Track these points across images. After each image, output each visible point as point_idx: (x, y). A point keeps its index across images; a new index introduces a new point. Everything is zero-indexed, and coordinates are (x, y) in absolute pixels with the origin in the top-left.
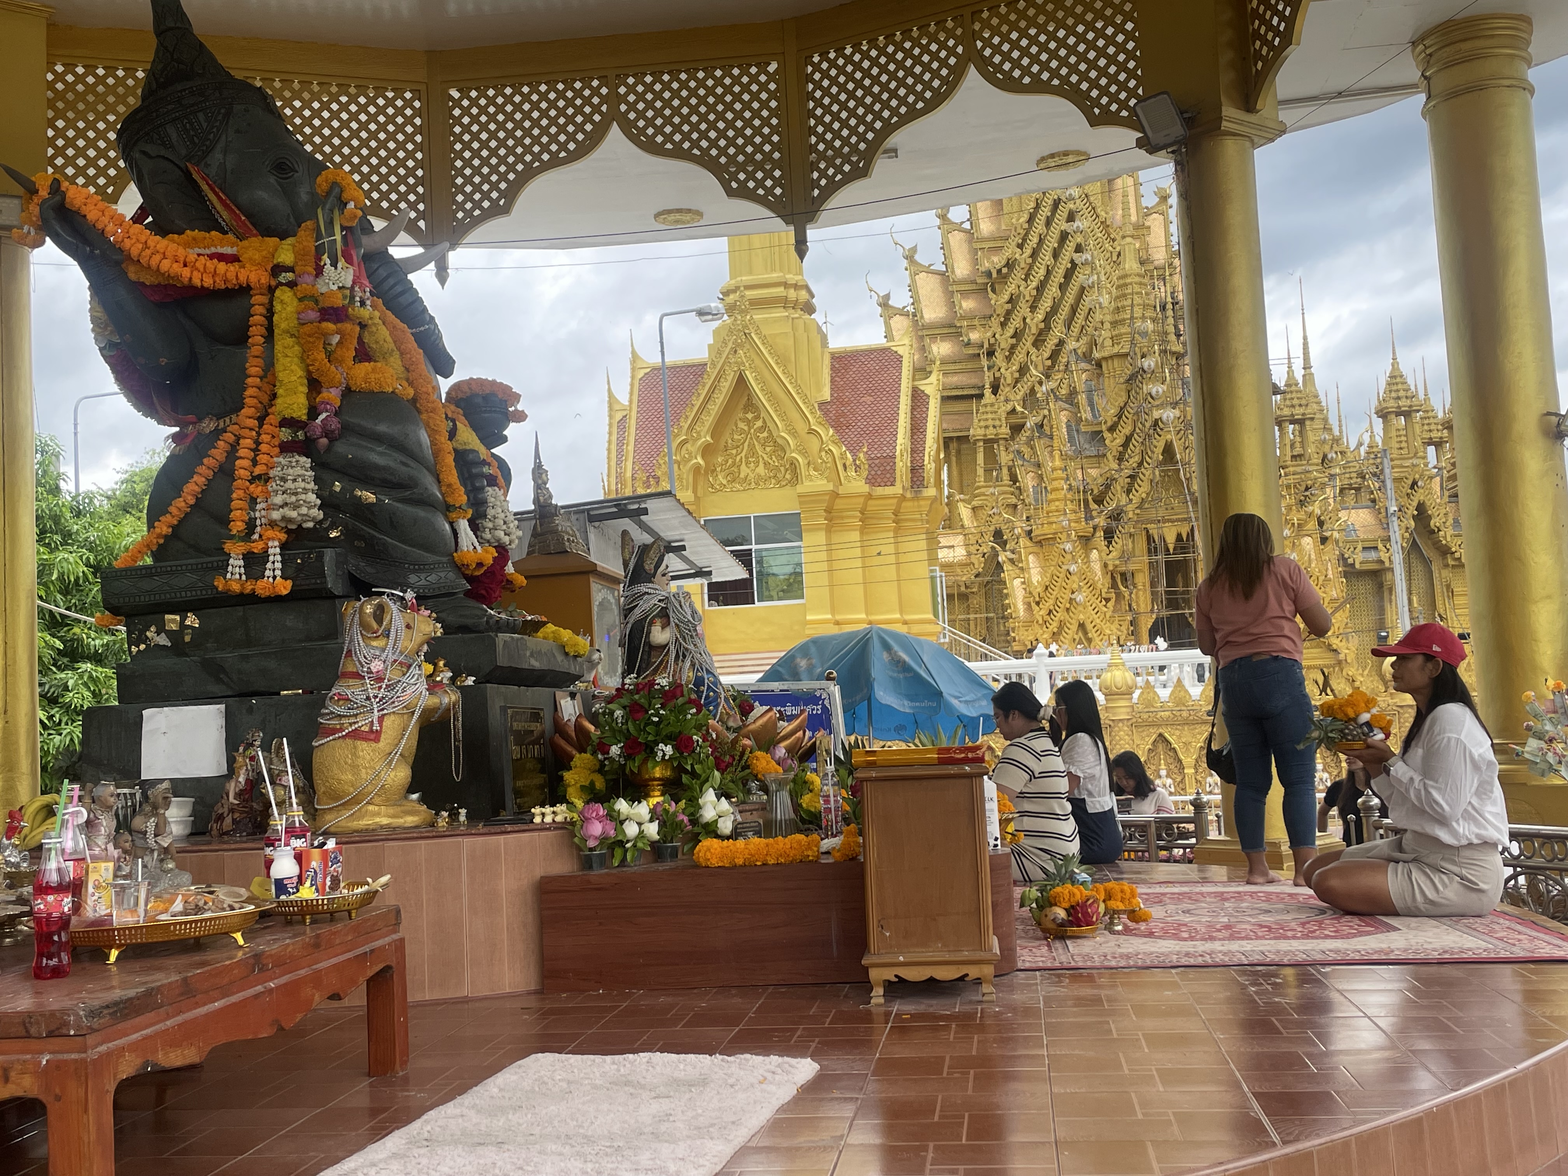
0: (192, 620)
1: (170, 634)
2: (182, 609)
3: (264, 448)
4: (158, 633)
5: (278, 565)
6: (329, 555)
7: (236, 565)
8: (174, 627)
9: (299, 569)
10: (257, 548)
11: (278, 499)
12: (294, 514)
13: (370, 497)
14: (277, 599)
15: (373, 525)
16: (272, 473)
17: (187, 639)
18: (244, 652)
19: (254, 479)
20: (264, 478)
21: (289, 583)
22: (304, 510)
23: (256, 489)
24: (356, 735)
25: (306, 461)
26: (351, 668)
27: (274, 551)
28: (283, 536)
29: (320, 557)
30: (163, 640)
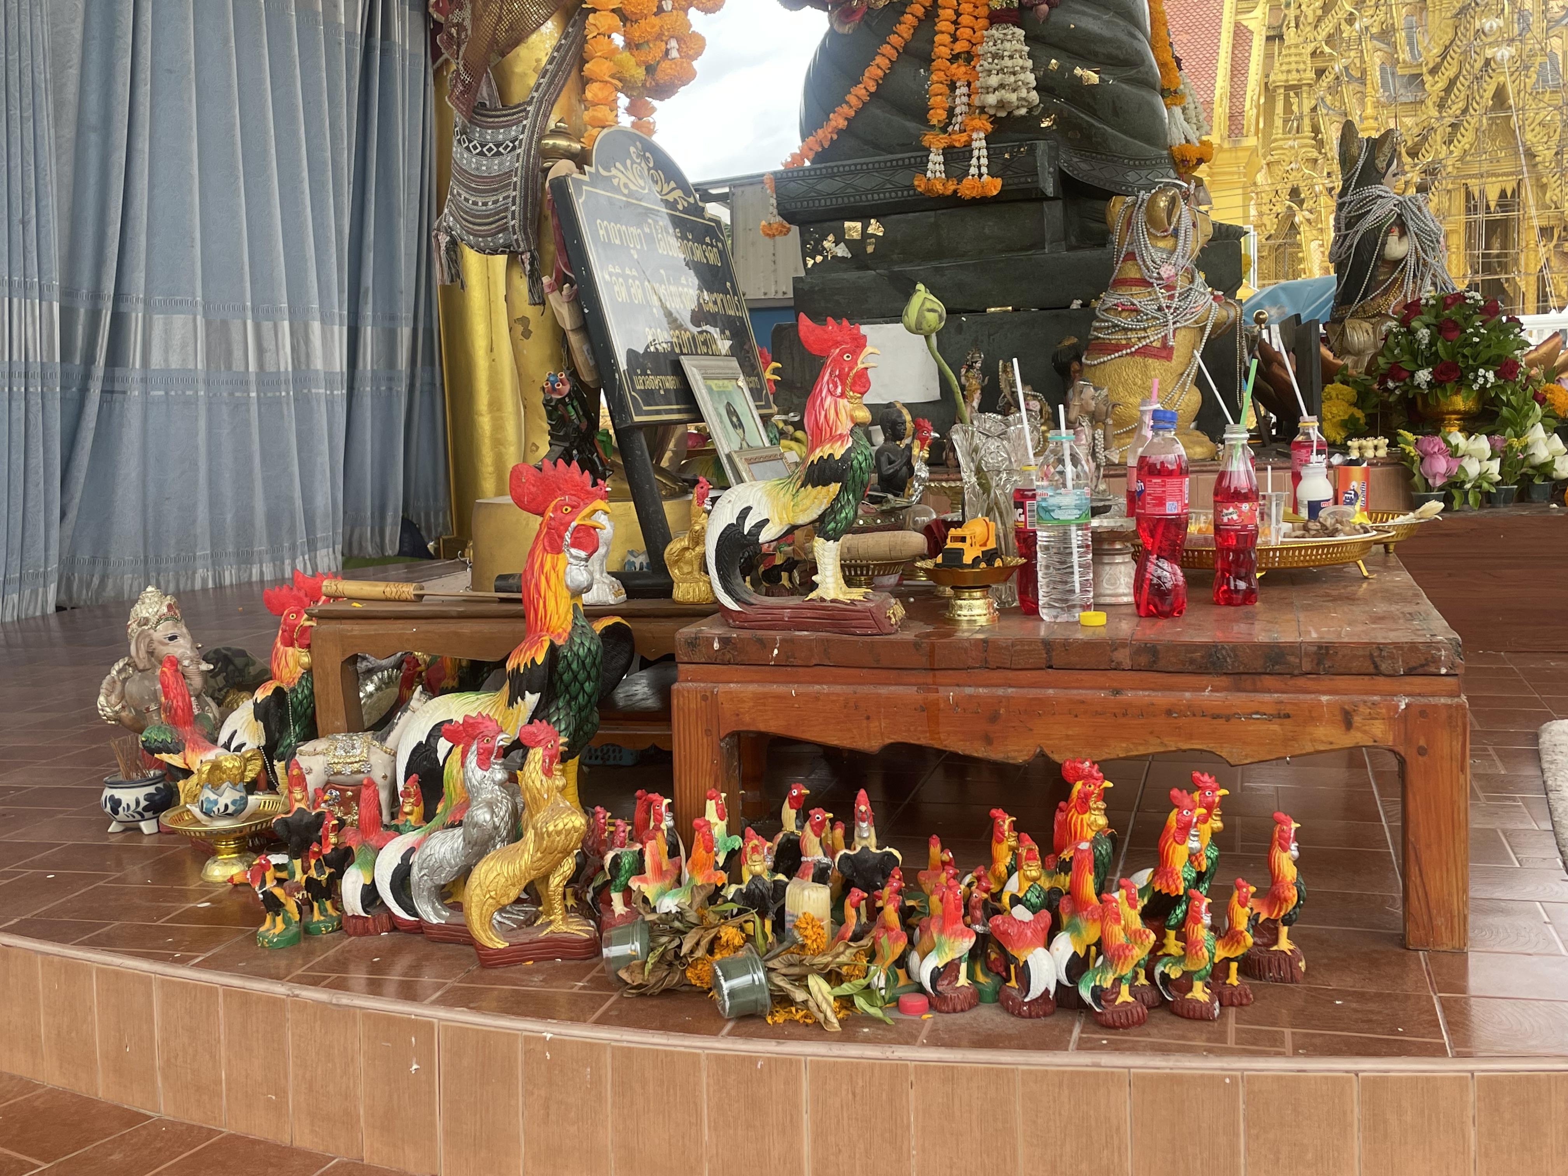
0: (875, 228)
1: (850, 244)
2: (863, 215)
3: (965, 20)
4: (837, 243)
5: (984, 161)
6: (1042, 146)
7: (936, 162)
8: (856, 235)
9: (1007, 165)
10: (960, 140)
11: (994, 81)
12: (1013, 97)
13: (1092, 77)
14: (982, 202)
15: (1093, 112)
16: (980, 50)
17: (870, 249)
18: (935, 264)
19: (954, 58)
20: (969, 57)
21: (999, 182)
22: (1023, 93)
23: (959, 70)
24: (1145, 352)
25: (1020, 33)
26: (1132, 273)
27: (979, 144)
28: (989, 127)
29: (1032, 150)
30: (841, 251)
